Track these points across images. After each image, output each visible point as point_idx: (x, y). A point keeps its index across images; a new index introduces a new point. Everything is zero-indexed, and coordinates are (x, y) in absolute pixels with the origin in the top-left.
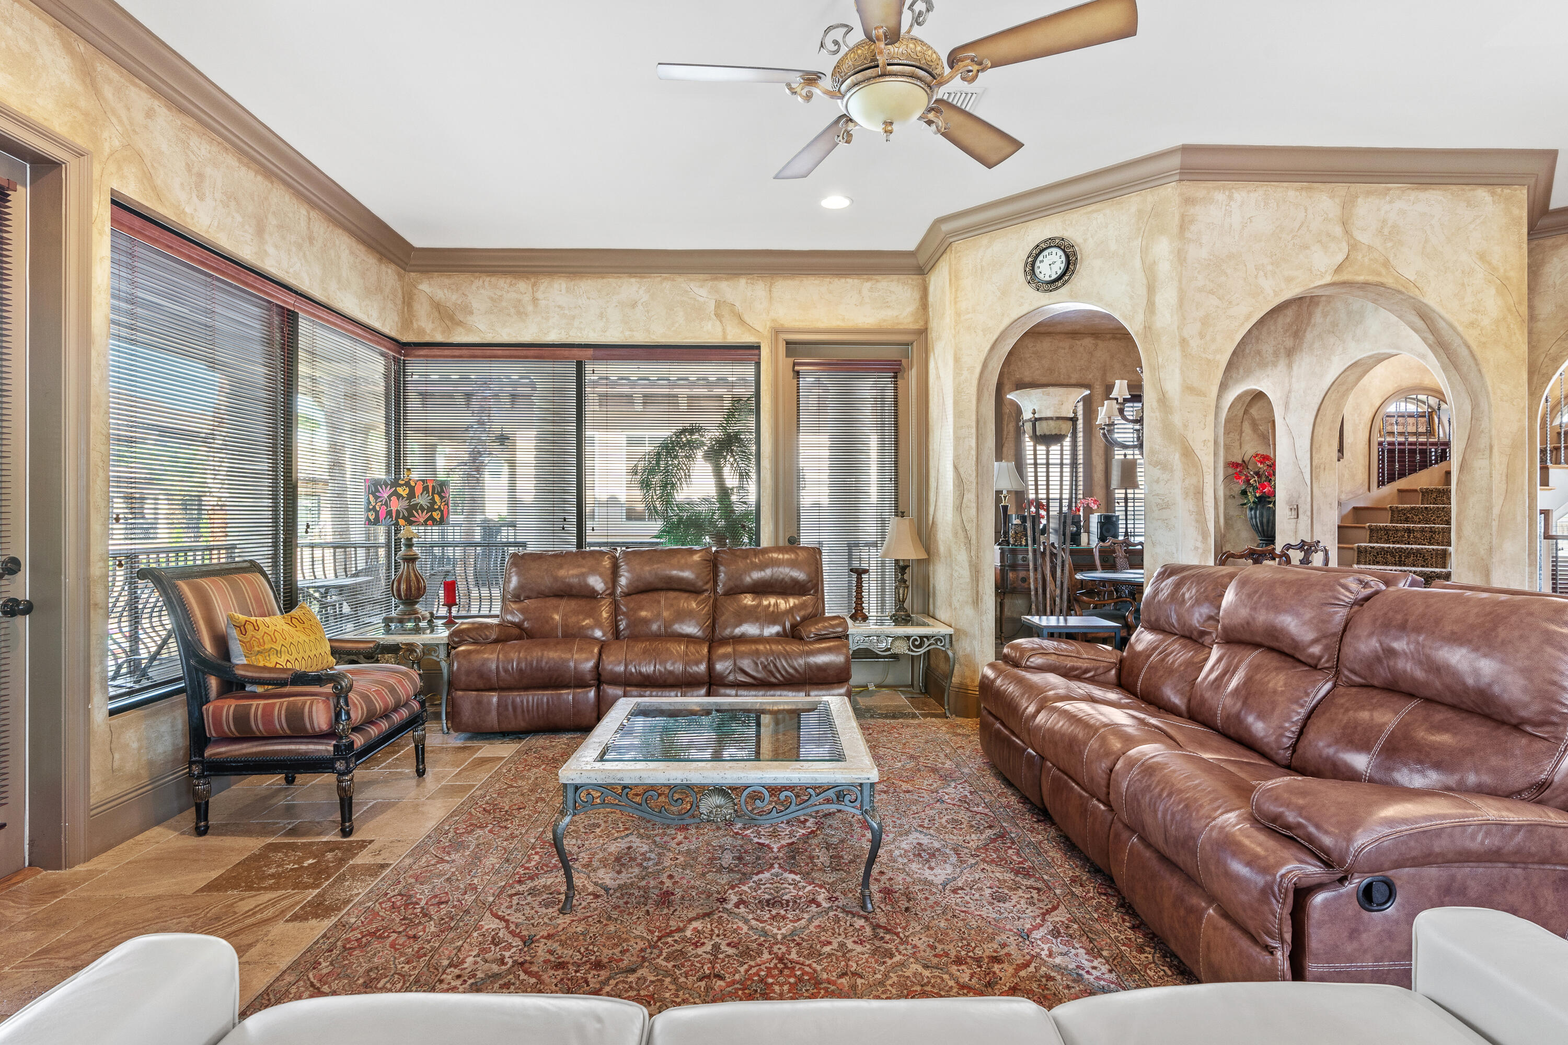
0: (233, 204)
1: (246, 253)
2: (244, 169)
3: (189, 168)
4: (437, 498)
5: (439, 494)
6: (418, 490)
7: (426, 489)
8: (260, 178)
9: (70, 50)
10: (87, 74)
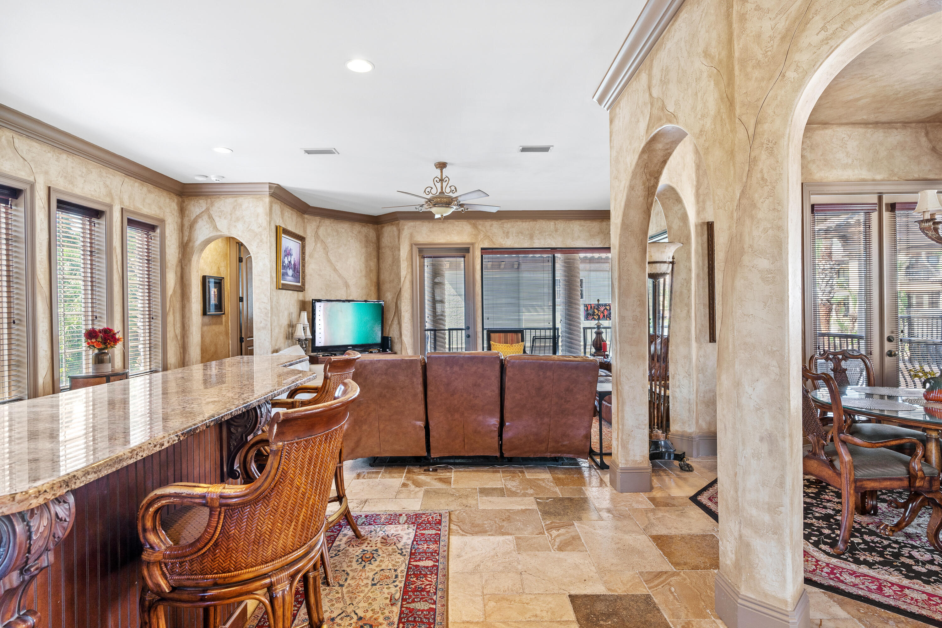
0: (520, 234)
1: (526, 246)
2: (524, 223)
3: (504, 233)
4: (596, 311)
5: (597, 309)
6: (589, 308)
7: (591, 307)
8: (531, 222)
9: (471, 224)
10: (475, 227)
